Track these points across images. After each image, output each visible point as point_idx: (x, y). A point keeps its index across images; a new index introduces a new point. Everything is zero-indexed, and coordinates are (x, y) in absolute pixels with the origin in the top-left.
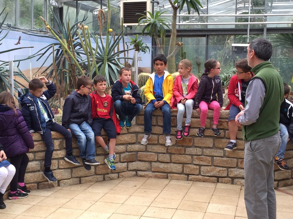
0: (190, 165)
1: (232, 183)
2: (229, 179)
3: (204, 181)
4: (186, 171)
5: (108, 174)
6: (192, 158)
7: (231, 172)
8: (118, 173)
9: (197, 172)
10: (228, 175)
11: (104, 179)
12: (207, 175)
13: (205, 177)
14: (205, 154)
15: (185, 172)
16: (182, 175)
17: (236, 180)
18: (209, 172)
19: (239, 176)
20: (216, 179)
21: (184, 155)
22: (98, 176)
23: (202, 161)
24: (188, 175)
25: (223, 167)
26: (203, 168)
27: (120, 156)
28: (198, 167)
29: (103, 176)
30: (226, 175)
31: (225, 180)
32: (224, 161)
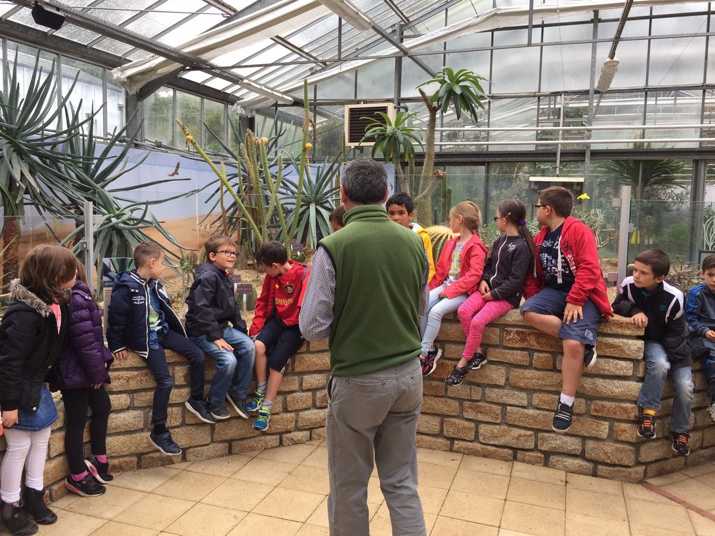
0: (456, 421)
1: (546, 464)
2: (539, 455)
3: (485, 456)
4: (447, 431)
5: (290, 432)
6: (461, 405)
7: (543, 439)
8: (310, 429)
9: (471, 435)
10: (536, 445)
11: (281, 443)
12: (492, 443)
13: (489, 447)
14: (489, 400)
15: (445, 433)
16: (440, 440)
17: (553, 459)
18: (496, 437)
19: (560, 450)
20: (511, 452)
21: (444, 400)
22: (268, 438)
23: (481, 412)
24: (452, 440)
25: (525, 428)
26: (482, 428)
27: (314, 396)
28: (473, 425)
29: (278, 437)
30: (532, 446)
31: (530, 456)
32: (528, 416)
